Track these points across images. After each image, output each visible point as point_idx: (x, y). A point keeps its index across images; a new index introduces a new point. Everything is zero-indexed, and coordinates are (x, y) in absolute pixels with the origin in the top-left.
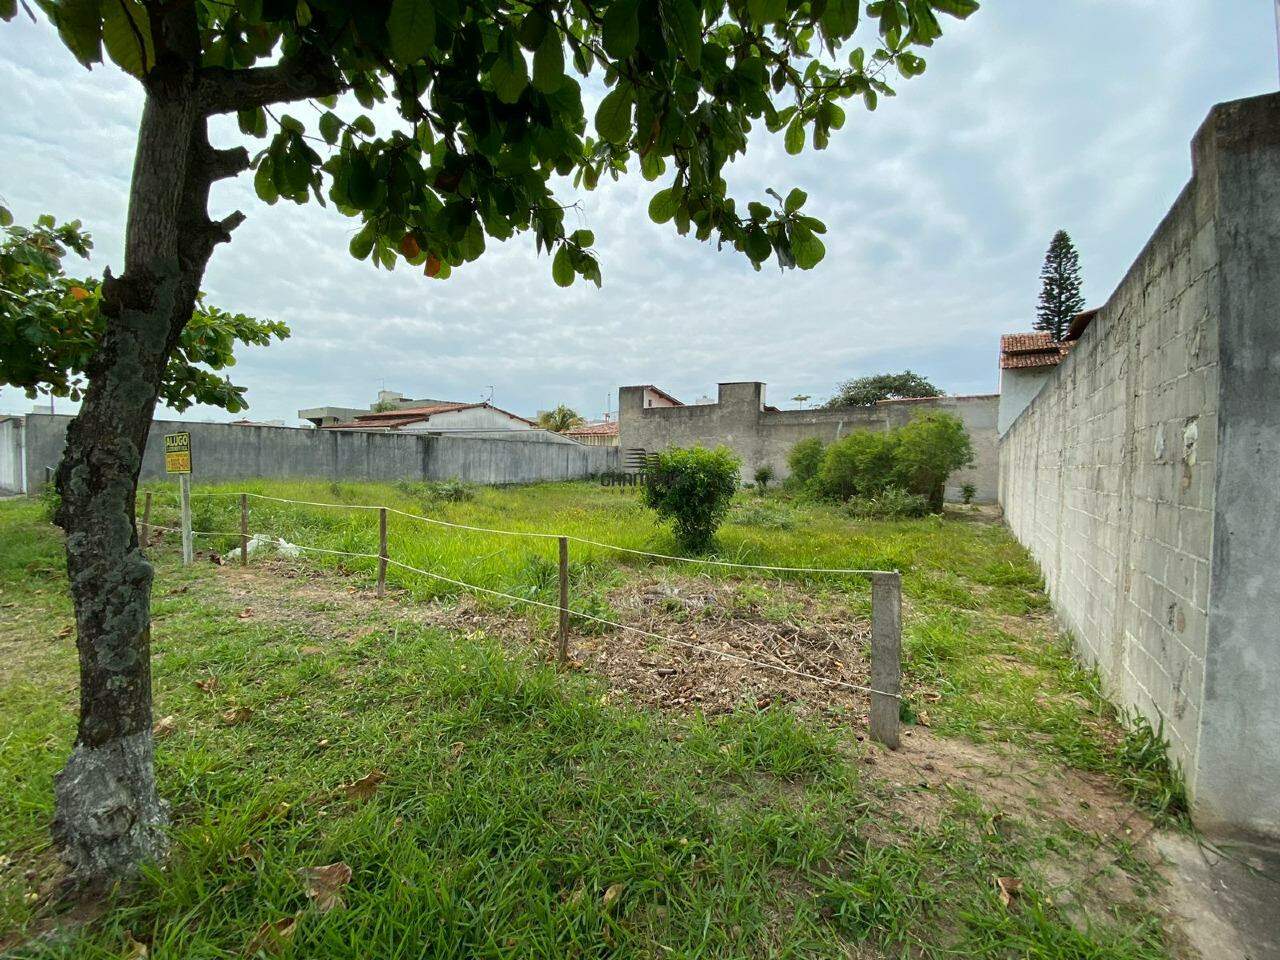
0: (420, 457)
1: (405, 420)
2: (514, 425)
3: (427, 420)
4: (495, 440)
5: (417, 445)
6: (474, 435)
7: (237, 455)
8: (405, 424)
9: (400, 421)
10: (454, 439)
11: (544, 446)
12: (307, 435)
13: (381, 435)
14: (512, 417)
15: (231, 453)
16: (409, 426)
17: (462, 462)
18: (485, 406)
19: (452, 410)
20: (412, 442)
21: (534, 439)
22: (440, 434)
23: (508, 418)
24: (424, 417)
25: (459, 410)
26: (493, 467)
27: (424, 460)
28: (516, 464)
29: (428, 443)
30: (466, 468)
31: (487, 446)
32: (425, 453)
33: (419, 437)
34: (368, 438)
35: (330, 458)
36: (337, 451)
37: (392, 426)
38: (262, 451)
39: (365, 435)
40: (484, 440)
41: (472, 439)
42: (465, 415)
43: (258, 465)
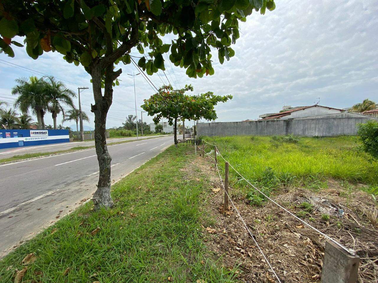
0: (285, 127)
1: (282, 115)
2: (330, 112)
3: (290, 114)
4: (317, 119)
5: (284, 123)
6: (308, 118)
7: (232, 130)
8: (282, 117)
9: (280, 116)
10: (299, 120)
11: (347, 120)
12: (249, 123)
13: (271, 121)
14: (330, 109)
15: (231, 129)
16: (283, 117)
17: (302, 128)
18: (316, 106)
19: (300, 110)
20: (282, 122)
21: (340, 117)
22: (293, 119)
23: (328, 109)
24: (289, 114)
25: (304, 109)
26: (317, 129)
27: (286, 128)
28: (329, 128)
29: (288, 123)
30: (304, 131)
31: (315, 122)
32: (287, 126)
33: (284, 121)
34: (267, 123)
35: (255, 129)
36: (257, 127)
37: (278, 118)
38: (238, 128)
39: (266, 122)
40: (313, 120)
41: (306, 119)
42: (306, 111)
43: (237, 132)
